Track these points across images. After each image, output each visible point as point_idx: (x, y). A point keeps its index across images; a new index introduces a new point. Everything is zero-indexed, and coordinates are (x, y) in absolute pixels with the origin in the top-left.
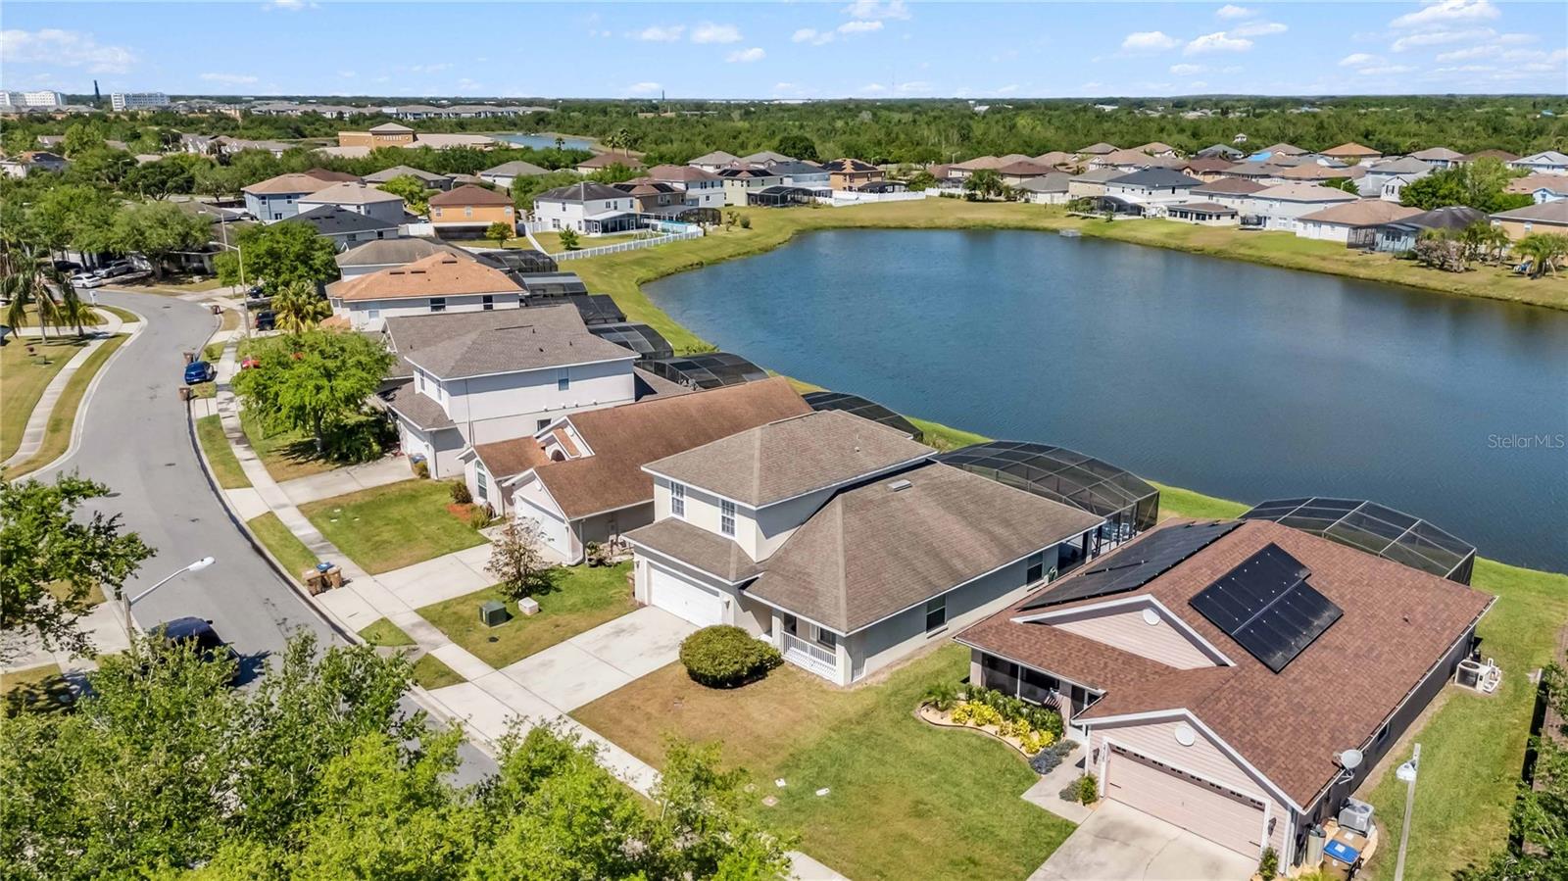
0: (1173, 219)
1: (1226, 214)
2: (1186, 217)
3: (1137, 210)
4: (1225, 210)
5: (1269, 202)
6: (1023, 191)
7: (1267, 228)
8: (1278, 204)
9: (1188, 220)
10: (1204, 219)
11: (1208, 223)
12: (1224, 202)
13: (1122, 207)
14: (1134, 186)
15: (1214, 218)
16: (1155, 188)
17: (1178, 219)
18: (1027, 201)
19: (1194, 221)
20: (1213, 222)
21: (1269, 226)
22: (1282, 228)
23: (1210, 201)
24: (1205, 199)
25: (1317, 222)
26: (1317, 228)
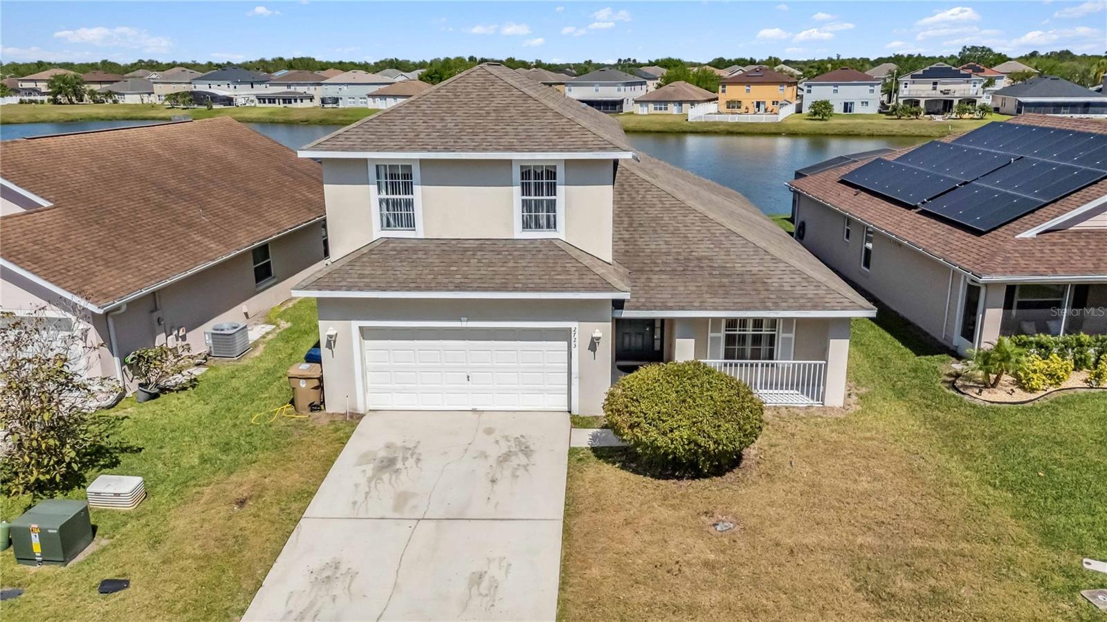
0: (264, 105)
1: (306, 98)
2: (274, 102)
3: (229, 101)
4: (305, 95)
5: (338, 87)
6: (109, 94)
7: (341, 106)
8: (345, 88)
9: (276, 105)
10: (290, 103)
11: (294, 105)
12: (301, 89)
13: (215, 98)
14: (219, 82)
15: (299, 101)
16: (238, 83)
17: (267, 105)
18: (115, 102)
19: (282, 105)
20: (299, 105)
21: (341, 105)
22: (353, 105)
23: (289, 90)
24: (284, 89)
25: (383, 96)
26: (384, 101)
